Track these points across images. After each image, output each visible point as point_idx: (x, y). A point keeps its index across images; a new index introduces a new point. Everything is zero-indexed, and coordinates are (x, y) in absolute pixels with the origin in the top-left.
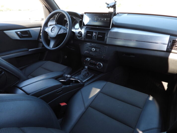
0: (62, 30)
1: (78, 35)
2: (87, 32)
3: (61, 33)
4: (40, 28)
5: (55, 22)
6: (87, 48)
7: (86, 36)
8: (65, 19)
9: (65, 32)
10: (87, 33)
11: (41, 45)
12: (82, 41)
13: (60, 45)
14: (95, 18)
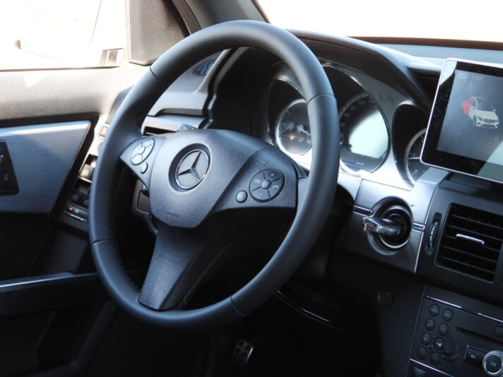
0: (258, 181)
1: (380, 227)
2: (455, 208)
3: (250, 203)
4: (84, 126)
5: (204, 96)
6: (441, 336)
7: (445, 241)
8: (284, 78)
9: (280, 202)
10: (450, 219)
11: (73, 249)
12: (408, 274)
13: (227, 301)
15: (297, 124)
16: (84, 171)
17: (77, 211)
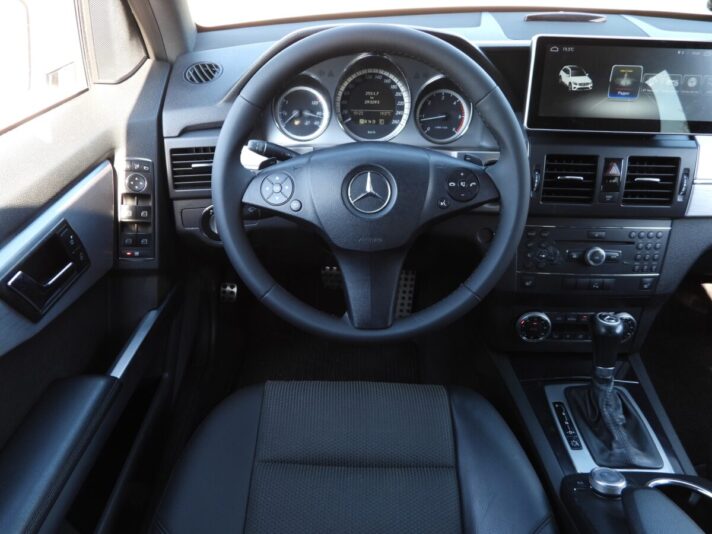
0: (451, 184)
3: (454, 206)
7: (546, 184)
10: (548, 166)
14: (622, 76)
15: (301, 111)
16: (125, 212)
17: (137, 253)
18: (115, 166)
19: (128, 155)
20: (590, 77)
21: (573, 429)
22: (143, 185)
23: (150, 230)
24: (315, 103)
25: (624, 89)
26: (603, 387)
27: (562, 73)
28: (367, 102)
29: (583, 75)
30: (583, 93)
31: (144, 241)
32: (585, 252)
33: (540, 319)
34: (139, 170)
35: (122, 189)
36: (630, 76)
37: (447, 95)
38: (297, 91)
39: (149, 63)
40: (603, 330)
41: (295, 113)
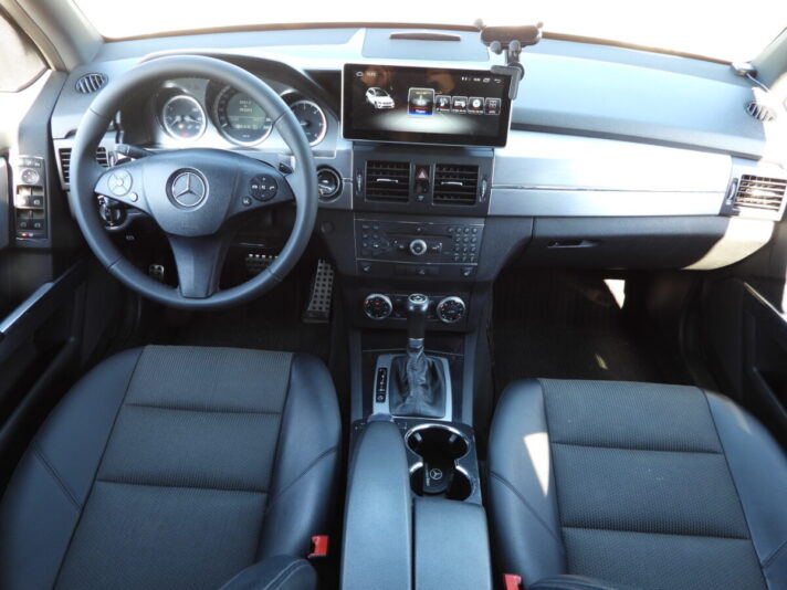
0: (254, 187)
2: (371, 164)
3: (255, 204)
7: (368, 185)
9: (279, 198)
10: (369, 170)
12: (348, 211)
14: (418, 97)
15: (183, 117)
16: (20, 201)
17: (31, 235)
18: (10, 162)
19: (20, 153)
20: (392, 97)
21: (384, 387)
22: (35, 179)
23: (42, 216)
24: (195, 110)
25: (421, 108)
26: (411, 355)
27: (368, 94)
28: (242, 110)
29: (385, 95)
30: (386, 110)
31: (37, 225)
32: (409, 244)
33: (382, 300)
34: (33, 166)
35: (17, 181)
36: (424, 97)
37: (308, 106)
38: (179, 100)
39: (49, 72)
40: (412, 308)
41: (178, 118)
